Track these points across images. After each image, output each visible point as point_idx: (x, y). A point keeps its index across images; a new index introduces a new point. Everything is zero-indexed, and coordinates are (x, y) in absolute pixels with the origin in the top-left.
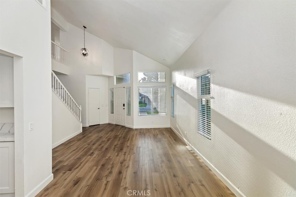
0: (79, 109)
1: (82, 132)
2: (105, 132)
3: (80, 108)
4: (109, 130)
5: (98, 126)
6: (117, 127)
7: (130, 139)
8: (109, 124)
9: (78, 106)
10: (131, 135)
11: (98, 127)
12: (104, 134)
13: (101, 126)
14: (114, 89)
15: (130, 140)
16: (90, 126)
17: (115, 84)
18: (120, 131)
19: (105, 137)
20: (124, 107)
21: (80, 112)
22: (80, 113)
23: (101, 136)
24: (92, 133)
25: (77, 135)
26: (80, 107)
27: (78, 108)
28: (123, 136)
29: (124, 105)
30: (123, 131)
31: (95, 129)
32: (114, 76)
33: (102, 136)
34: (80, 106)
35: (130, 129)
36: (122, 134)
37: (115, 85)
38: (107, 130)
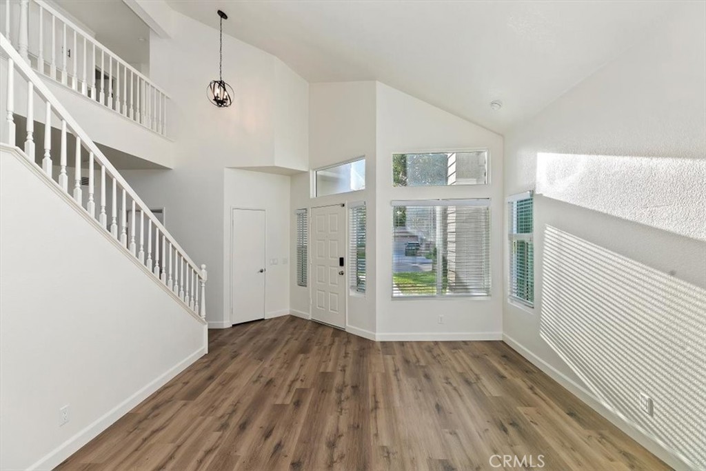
0: (200, 278)
1: (207, 353)
2: (282, 355)
3: (204, 274)
4: (294, 344)
5: (259, 324)
6: (320, 329)
7: (381, 399)
8: (293, 319)
9: (195, 267)
10: (379, 379)
11: (258, 332)
12: (281, 368)
13: (267, 325)
14: (310, 210)
15: (381, 405)
16: (234, 326)
17: (311, 196)
18: (333, 355)
19: (284, 380)
20: (341, 269)
21: (200, 287)
22: (203, 289)
23: (269, 378)
24: (241, 357)
25: (189, 370)
26: (201, 269)
27: (195, 272)
28: (348, 380)
29: (342, 262)
30: (342, 354)
31: (251, 339)
32: (311, 172)
33: (272, 375)
34: (204, 266)
35: (365, 345)
36: (344, 370)
37: (314, 199)
38: (287, 348)
